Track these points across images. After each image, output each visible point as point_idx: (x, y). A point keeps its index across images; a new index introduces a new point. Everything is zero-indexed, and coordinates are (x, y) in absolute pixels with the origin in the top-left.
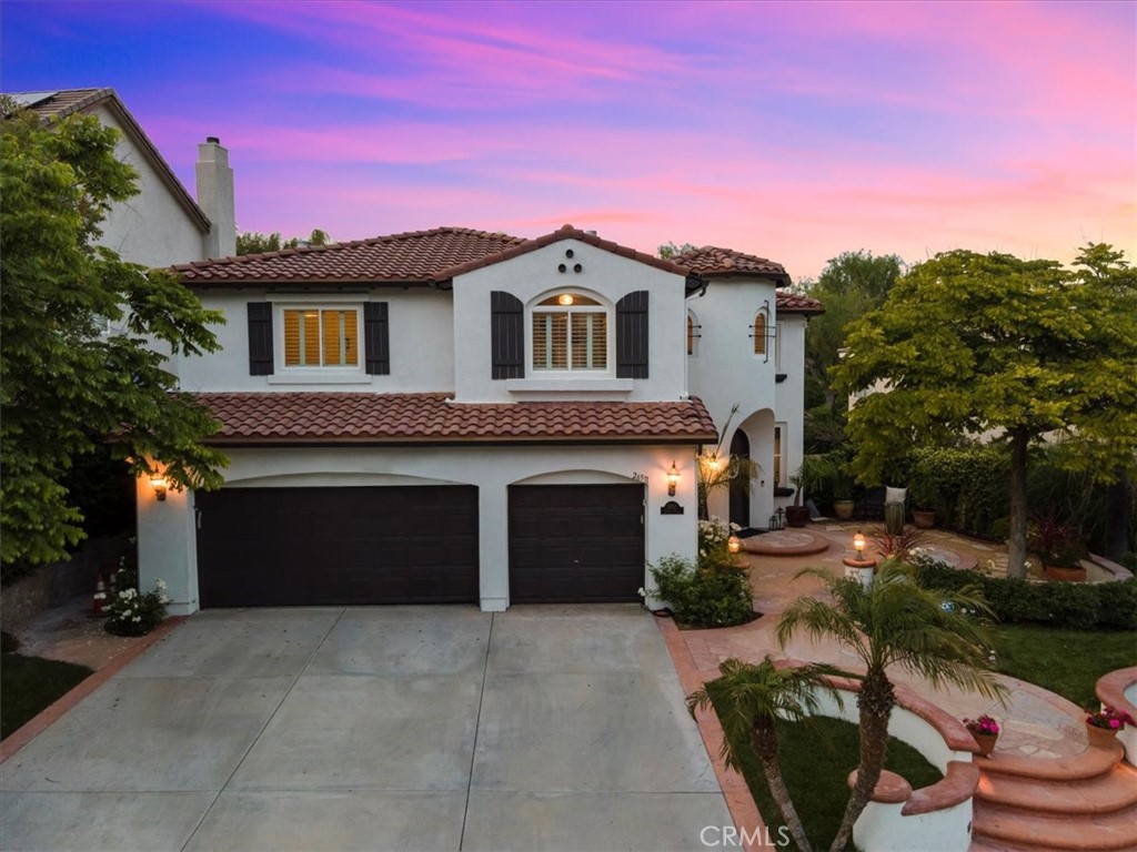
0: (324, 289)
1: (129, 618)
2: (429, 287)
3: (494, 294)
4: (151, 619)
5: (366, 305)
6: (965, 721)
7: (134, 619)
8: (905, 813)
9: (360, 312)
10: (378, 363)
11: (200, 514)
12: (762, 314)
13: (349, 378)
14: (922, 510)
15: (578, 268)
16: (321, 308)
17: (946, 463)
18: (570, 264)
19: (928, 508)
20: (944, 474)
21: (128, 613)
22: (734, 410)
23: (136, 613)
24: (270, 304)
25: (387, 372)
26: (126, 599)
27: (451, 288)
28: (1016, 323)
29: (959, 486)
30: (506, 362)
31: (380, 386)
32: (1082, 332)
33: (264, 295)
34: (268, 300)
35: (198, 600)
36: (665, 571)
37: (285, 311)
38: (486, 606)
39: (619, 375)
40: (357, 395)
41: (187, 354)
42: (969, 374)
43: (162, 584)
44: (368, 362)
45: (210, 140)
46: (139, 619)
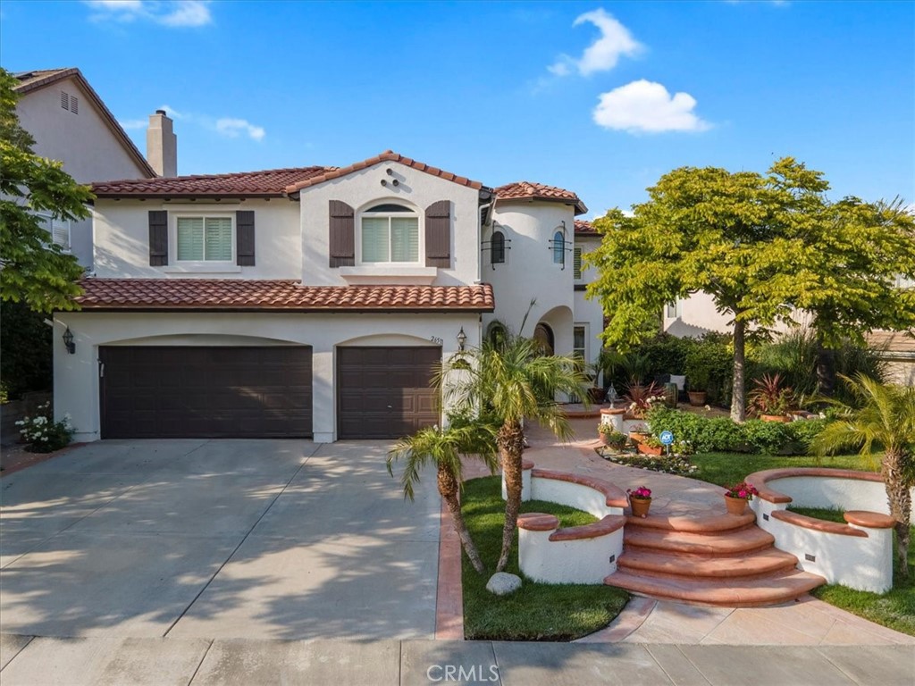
0: (206, 200)
1: (39, 438)
2: (283, 197)
3: (331, 202)
4: (58, 440)
5: (238, 213)
6: (629, 491)
7: (42, 439)
8: (552, 539)
9: (234, 217)
10: (246, 256)
11: (103, 366)
12: (560, 232)
13: (225, 268)
14: (695, 391)
15: (395, 182)
16: (204, 216)
17: (714, 354)
18: (390, 180)
19: (699, 389)
20: (713, 363)
21: (38, 434)
22: (533, 303)
23: (44, 435)
24: (166, 212)
25: (253, 264)
26: (38, 424)
27: (298, 200)
28: (716, 214)
29: (723, 371)
30: (341, 255)
31: (248, 274)
32: (760, 218)
33: (161, 205)
34: (164, 209)
35: (99, 430)
36: (454, 411)
37: (179, 219)
38: (317, 439)
39: (428, 265)
40: (229, 281)
41: (63, 220)
42: (675, 251)
43: (68, 415)
44: (239, 256)
45: (159, 112)
46: (46, 439)
